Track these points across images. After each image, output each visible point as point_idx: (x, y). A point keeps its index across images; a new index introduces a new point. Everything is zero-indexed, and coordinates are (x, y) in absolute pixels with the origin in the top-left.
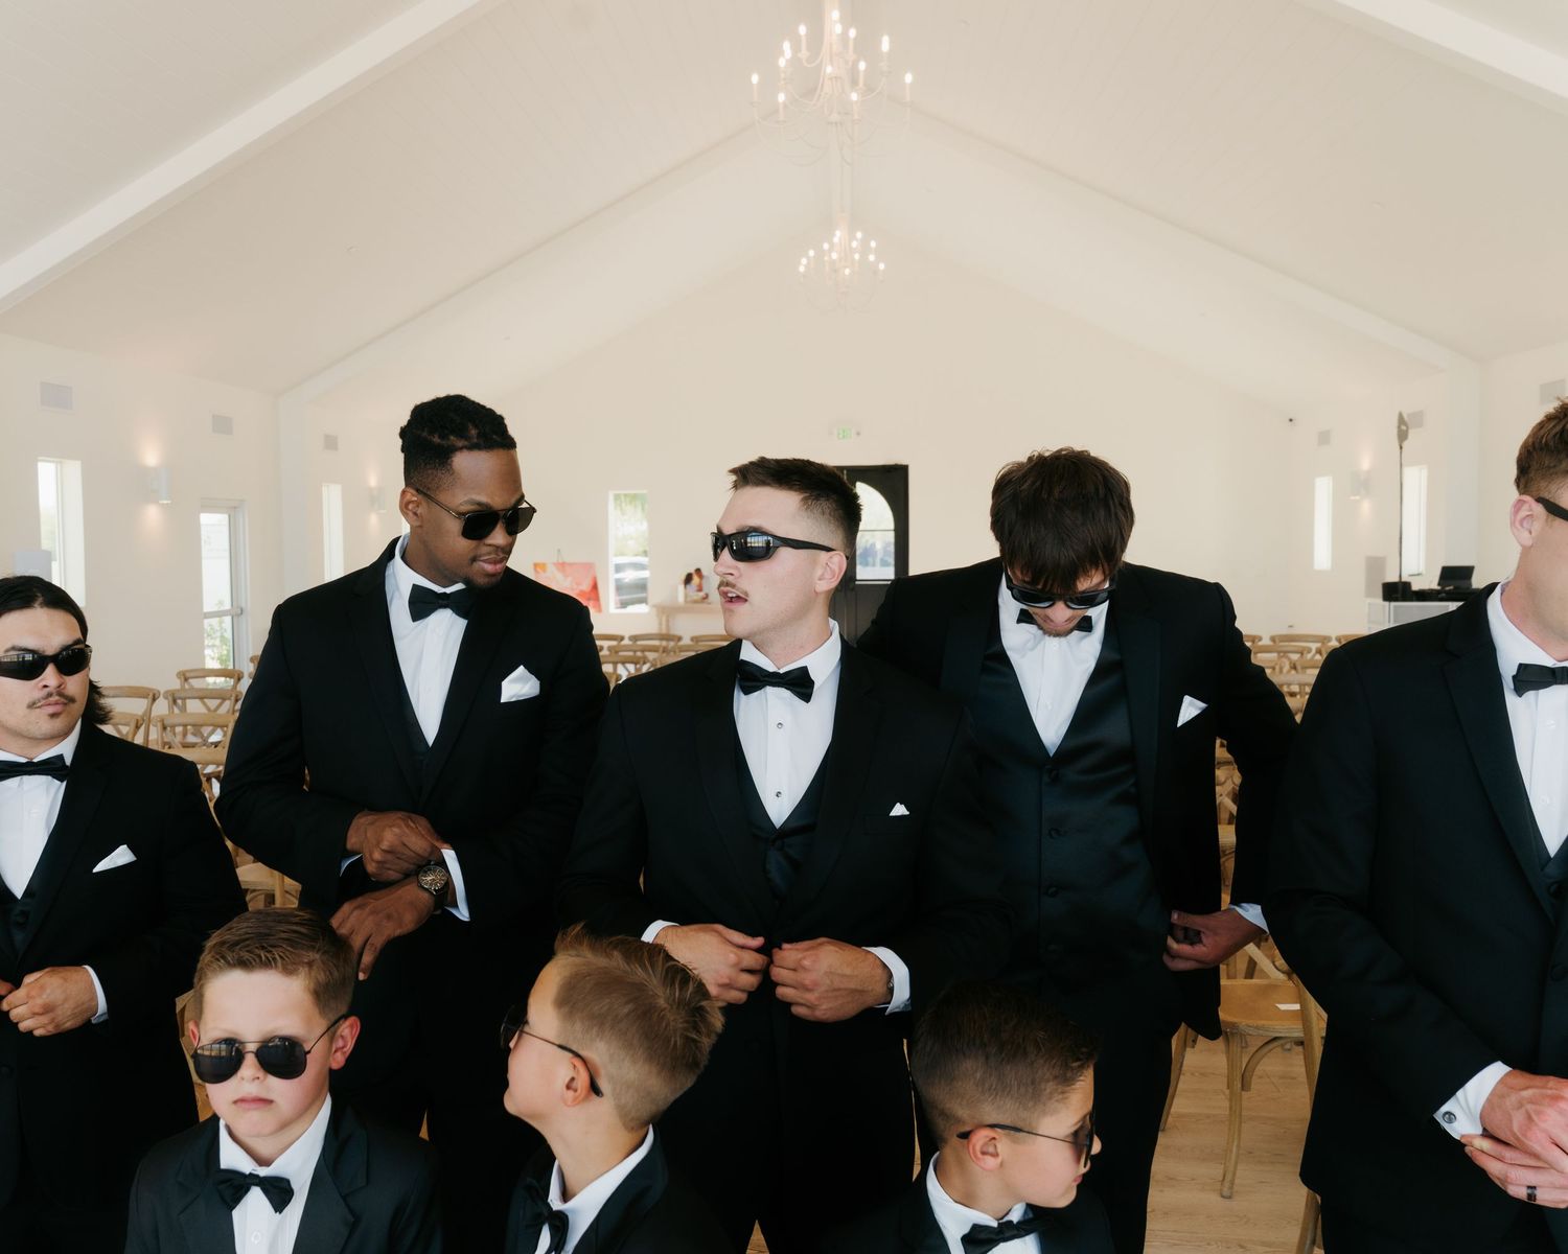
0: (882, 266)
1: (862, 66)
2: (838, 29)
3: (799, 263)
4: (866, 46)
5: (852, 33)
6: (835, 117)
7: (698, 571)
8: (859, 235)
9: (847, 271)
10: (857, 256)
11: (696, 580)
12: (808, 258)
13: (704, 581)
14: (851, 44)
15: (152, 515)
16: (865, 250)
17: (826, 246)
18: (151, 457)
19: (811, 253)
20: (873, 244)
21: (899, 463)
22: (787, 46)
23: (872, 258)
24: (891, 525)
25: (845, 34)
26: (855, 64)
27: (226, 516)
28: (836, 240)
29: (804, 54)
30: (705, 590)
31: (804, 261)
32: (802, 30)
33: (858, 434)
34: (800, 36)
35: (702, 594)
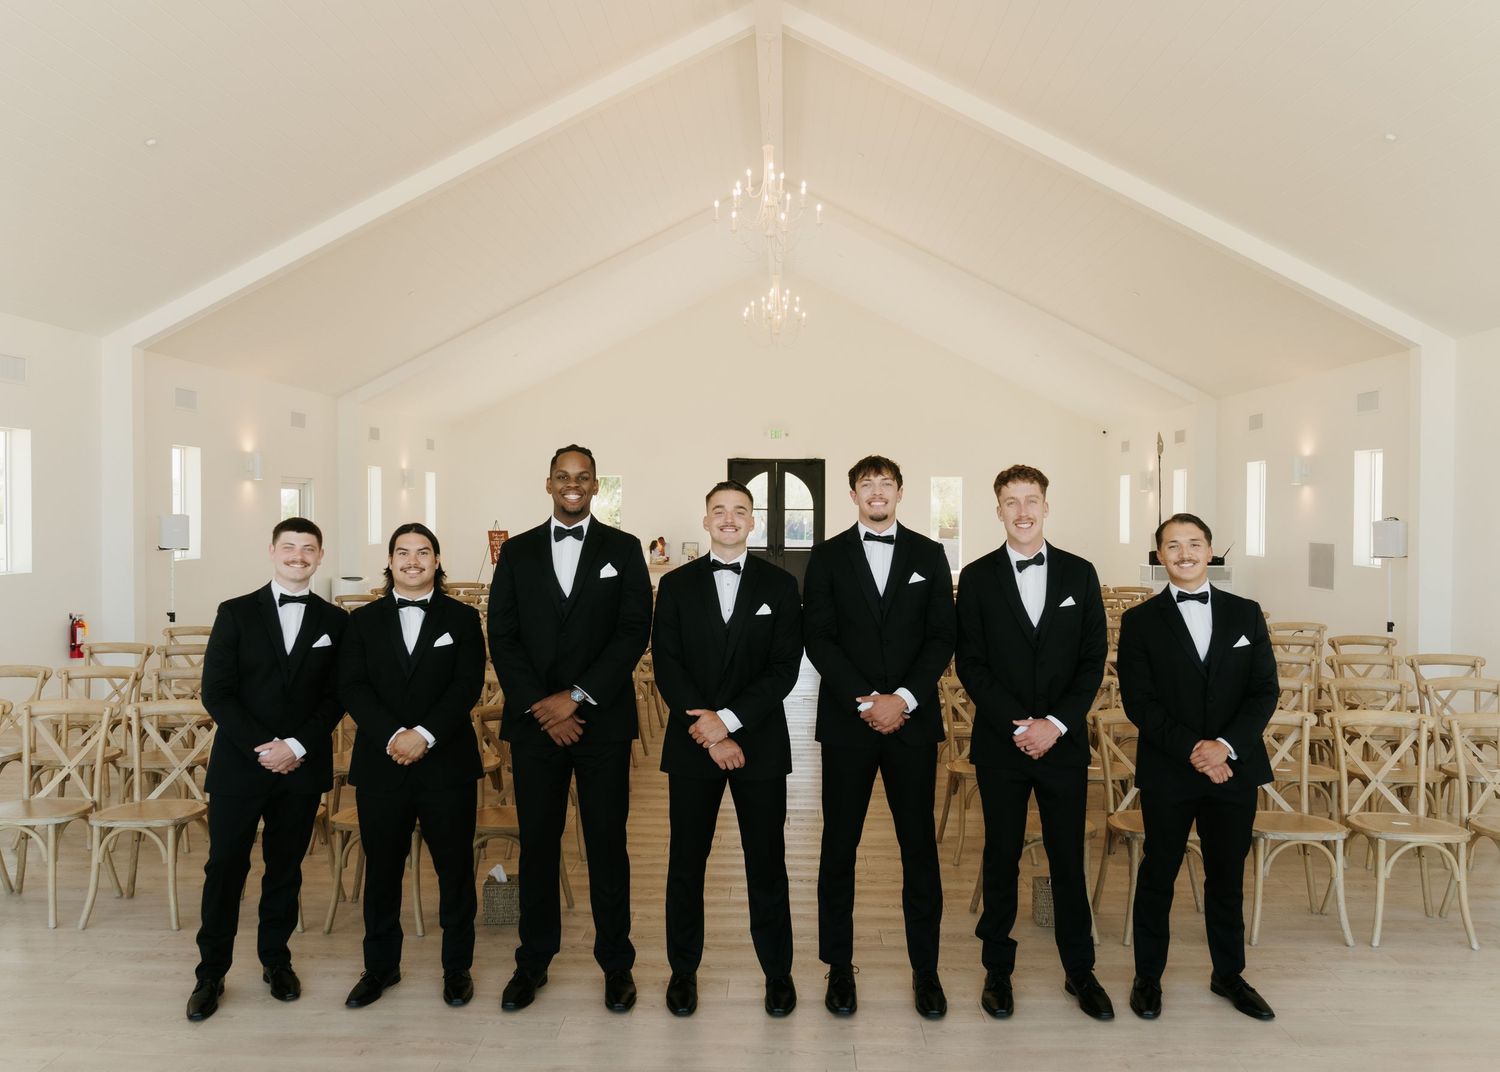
0: (804, 315)
1: (789, 197)
2: (772, 177)
3: (744, 311)
4: (790, 185)
5: (782, 176)
6: (769, 232)
7: (661, 539)
8: (788, 292)
9: (779, 317)
10: (786, 307)
11: (659, 546)
12: (750, 307)
13: (666, 548)
14: (781, 184)
15: (248, 488)
16: (792, 303)
17: (763, 299)
18: (248, 445)
19: (753, 304)
20: (798, 299)
21: (818, 457)
22: (738, 184)
23: (796, 309)
24: (810, 504)
25: (777, 178)
26: (784, 196)
27: (298, 491)
28: (771, 294)
29: (750, 189)
30: (666, 555)
31: (747, 310)
32: (749, 172)
33: (787, 435)
34: (747, 177)
35: (664, 557)
